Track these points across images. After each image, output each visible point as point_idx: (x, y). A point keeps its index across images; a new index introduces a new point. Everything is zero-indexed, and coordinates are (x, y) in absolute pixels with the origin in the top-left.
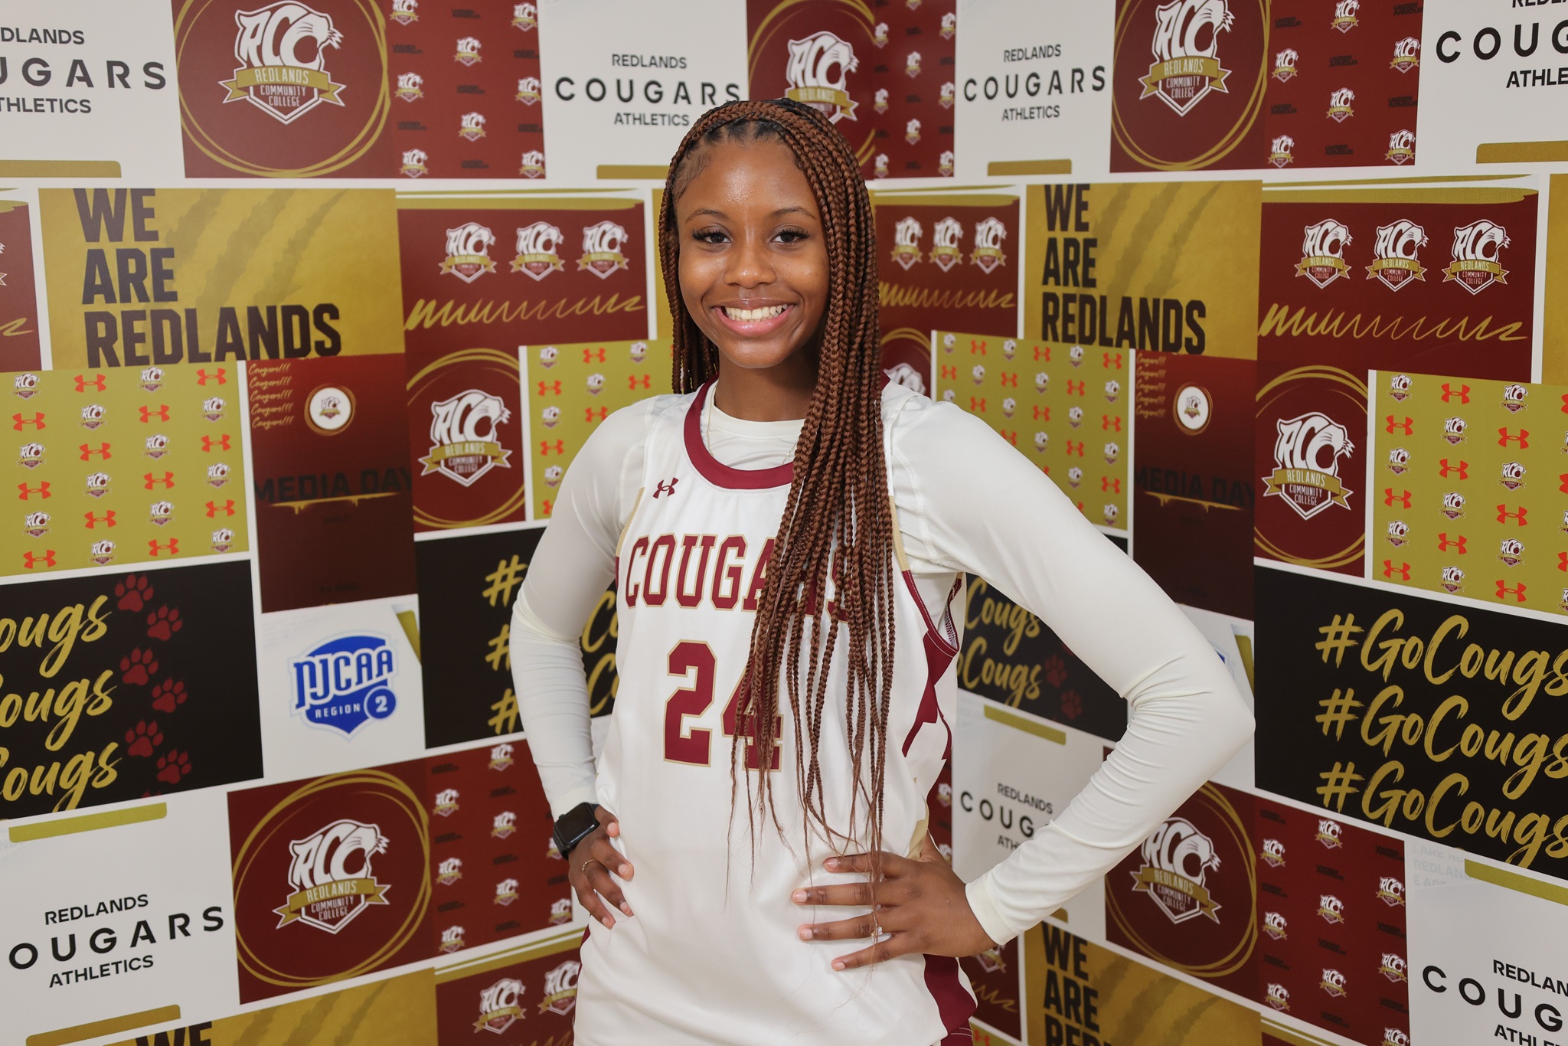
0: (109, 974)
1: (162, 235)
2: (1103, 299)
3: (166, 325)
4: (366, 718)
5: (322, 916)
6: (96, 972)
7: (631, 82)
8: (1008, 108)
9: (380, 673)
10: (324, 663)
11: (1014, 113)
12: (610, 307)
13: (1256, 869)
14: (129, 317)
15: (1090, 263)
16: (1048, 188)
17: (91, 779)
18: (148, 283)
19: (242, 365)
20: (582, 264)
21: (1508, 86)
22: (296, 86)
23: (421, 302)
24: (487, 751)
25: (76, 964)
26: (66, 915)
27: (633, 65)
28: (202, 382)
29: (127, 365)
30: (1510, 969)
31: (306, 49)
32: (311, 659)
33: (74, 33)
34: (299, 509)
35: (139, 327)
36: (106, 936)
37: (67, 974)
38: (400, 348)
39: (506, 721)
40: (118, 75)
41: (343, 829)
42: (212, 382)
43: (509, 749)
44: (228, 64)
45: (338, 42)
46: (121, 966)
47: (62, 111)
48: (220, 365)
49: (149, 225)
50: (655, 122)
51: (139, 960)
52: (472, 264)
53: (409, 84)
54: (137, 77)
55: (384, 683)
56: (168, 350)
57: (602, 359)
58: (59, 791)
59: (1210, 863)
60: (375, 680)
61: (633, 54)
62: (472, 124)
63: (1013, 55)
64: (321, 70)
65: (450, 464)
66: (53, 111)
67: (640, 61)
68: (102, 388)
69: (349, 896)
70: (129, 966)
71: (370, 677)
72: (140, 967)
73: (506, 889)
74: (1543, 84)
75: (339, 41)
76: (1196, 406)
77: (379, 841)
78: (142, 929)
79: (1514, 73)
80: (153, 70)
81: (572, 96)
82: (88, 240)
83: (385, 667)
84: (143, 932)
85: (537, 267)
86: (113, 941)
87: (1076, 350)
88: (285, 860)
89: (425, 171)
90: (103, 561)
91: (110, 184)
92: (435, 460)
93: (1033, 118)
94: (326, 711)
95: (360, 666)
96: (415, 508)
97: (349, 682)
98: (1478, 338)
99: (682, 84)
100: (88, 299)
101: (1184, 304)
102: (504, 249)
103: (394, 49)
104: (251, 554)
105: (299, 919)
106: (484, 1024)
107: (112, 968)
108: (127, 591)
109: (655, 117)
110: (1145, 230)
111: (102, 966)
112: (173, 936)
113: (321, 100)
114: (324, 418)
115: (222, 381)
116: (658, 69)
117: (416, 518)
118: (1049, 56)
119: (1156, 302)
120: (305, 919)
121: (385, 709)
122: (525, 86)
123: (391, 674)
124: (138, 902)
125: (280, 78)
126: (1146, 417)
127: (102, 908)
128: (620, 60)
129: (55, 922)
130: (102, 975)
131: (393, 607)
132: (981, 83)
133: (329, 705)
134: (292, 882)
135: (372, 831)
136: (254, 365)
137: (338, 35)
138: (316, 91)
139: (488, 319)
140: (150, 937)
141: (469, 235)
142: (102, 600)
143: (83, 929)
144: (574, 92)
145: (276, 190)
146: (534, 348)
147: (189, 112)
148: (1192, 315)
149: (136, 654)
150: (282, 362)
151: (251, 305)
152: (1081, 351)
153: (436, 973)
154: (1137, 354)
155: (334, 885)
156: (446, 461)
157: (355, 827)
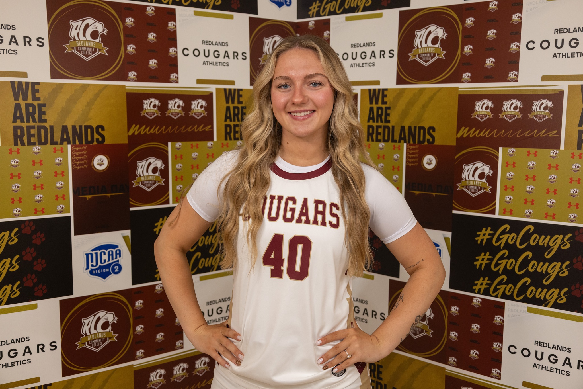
0: (14, 366)
1: (42, 99)
2: (393, 127)
3: (43, 131)
4: (111, 274)
5: (93, 345)
6: (10, 365)
7: (209, 51)
8: (352, 63)
9: (116, 258)
10: (96, 254)
11: (355, 65)
12: (201, 129)
13: (448, 317)
14: (29, 128)
15: (387, 115)
16: (370, 90)
17: (10, 295)
18: (37, 116)
19: (69, 146)
20: (191, 114)
21: (553, 58)
22: (91, 47)
23: (134, 126)
24: (154, 286)
25: (3, 361)
27: (209, 44)
28: (55, 152)
29: (28, 145)
30: (541, 343)
31: (95, 35)
32: (91, 252)
33: (12, 26)
34: (89, 198)
35: (32, 131)
36: (14, 352)
38: (126, 142)
40: (27, 41)
41: (101, 314)
42: (58, 152)
43: (162, 286)
44: (67, 39)
45: (106, 33)
46: (19, 363)
47: (7, 53)
48: (62, 146)
49: (37, 95)
50: (217, 65)
51: (25, 360)
52: (152, 112)
53: (131, 48)
55: (118, 261)
56: (43, 140)
57: (198, 147)
59: (430, 316)
60: (114, 260)
61: (210, 40)
62: (153, 63)
63: (355, 46)
64: (100, 42)
65: (143, 183)
66: (4, 53)
67: (212, 43)
68: (18, 153)
69: (103, 338)
70: (22, 363)
71: (113, 259)
72: (26, 363)
73: (160, 336)
74: (566, 57)
76: (431, 161)
77: (114, 318)
79: (555, 54)
80: (40, 40)
81: (188, 55)
82: (15, 100)
83: (118, 256)
84: (27, 350)
85: (175, 114)
86: (16, 354)
87: (381, 145)
88: (81, 325)
89: (136, 79)
90: (17, 216)
91: (23, 80)
92: (138, 182)
93: (364, 66)
94: (96, 271)
95: (109, 255)
96: (130, 199)
97: (105, 261)
98: (541, 136)
99: (226, 52)
100: (14, 121)
101: (427, 128)
102: (163, 107)
103: (126, 36)
104: (71, 214)
105: (85, 346)
106: (151, 385)
107: (16, 363)
108: (26, 226)
109: (217, 63)
110: (411, 103)
111: (12, 363)
112: (38, 352)
113: (100, 53)
114: (98, 166)
115: (62, 152)
116: (218, 46)
117: (130, 202)
118: (370, 46)
119: (415, 127)
120: (87, 346)
121: (118, 271)
122: (172, 51)
123: (120, 258)
124: (26, 340)
125: (85, 44)
126: (410, 166)
127: (13, 342)
128: (205, 42)
130: (12, 366)
131: (122, 234)
132: (341, 55)
133: (97, 269)
134: (83, 333)
135: (112, 314)
136: (74, 146)
137: (106, 30)
138: (98, 49)
139: (157, 132)
140: (30, 352)
141: (151, 102)
142: (16, 229)
143: (6, 349)
144: (189, 53)
145: (83, 84)
146: (174, 143)
147: (52, 56)
148: (430, 131)
149: (28, 249)
150: (84, 145)
151: (73, 125)
152: (384, 144)
153: (134, 367)
154: (407, 145)
155: (98, 334)
156: (142, 182)
157: (106, 313)
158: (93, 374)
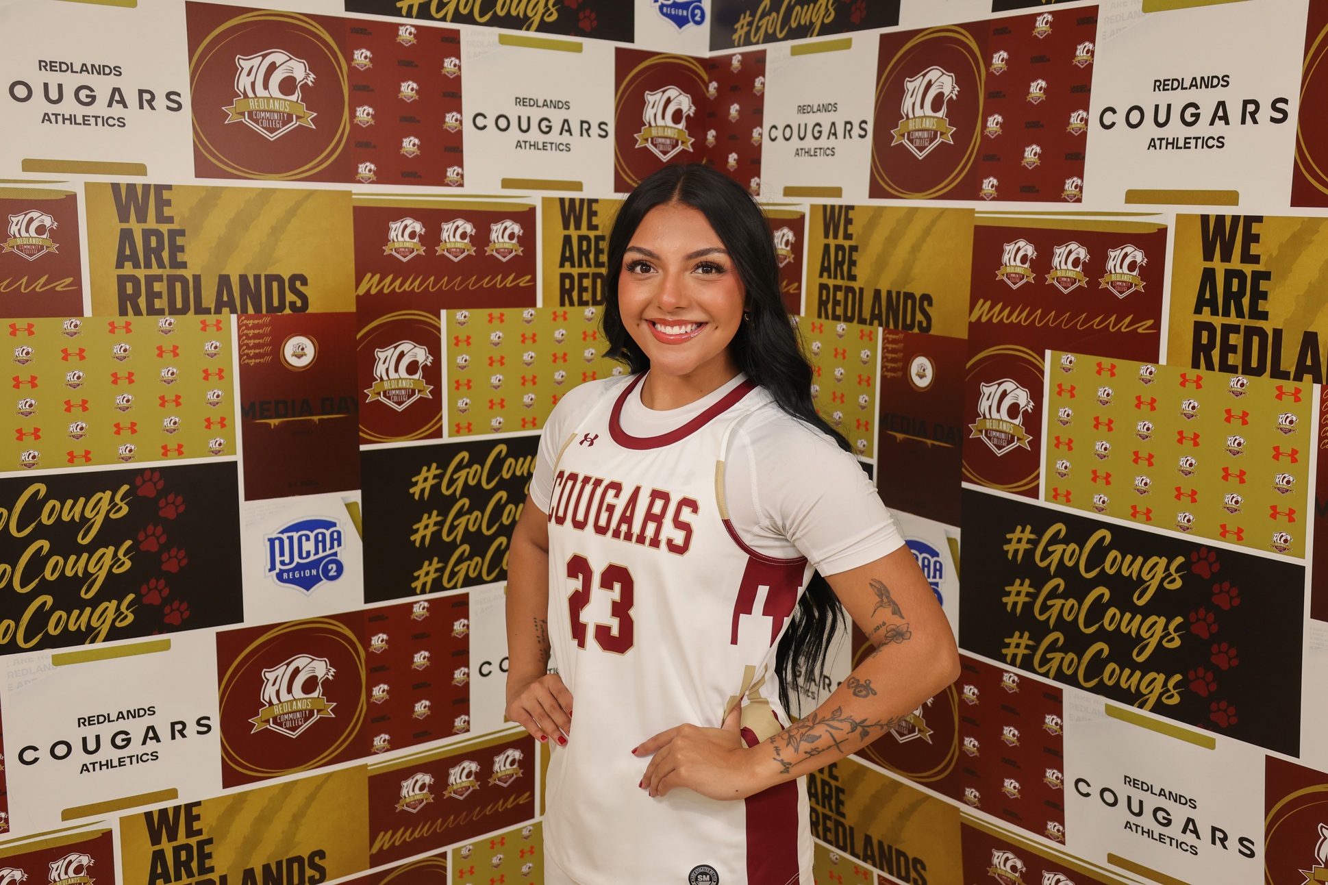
0: (125, 765)
1: (176, 219)
2: (861, 290)
3: (178, 286)
4: (322, 580)
5: (285, 725)
6: (115, 763)
7: (529, 118)
8: (799, 147)
9: (332, 547)
10: (291, 538)
11: (803, 151)
12: (509, 282)
13: (958, 706)
14: (150, 280)
15: (853, 263)
16: (825, 207)
17: (114, 621)
18: (165, 255)
19: (234, 317)
20: (489, 251)
21: (1149, 149)
22: (280, 112)
23: (369, 275)
24: (411, 605)
25: (100, 757)
26: (94, 720)
27: (530, 106)
28: (204, 329)
29: (147, 315)
30: (1136, 781)
31: (288, 85)
32: (280, 535)
33: (114, 68)
34: (275, 424)
35: (157, 287)
36: (124, 736)
37: (94, 764)
38: (352, 308)
39: (424, 584)
40: (146, 100)
41: (301, 661)
42: (211, 330)
43: (426, 604)
44: (230, 94)
45: (311, 81)
46: (134, 759)
47: (103, 125)
48: (218, 317)
49: (167, 212)
50: (545, 148)
51: (147, 754)
52: (408, 248)
53: (364, 114)
54: (161, 102)
55: (335, 554)
56: (179, 305)
57: (502, 321)
58: (90, 629)
60: (328, 552)
61: (531, 97)
62: (410, 145)
63: (804, 109)
64: (299, 101)
65: (388, 395)
66: (97, 125)
67: (536, 103)
68: (129, 331)
69: (305, 710)
70: (140, 759)
71: (324, 550)
72: (148, 760)
73: (421, 708)
74: (1173, 148)
75: (313, 80)
76: (924, 370)
77: (329, 670)
78: (151, 732)
79: (1153, 139)
80: (172, 97)
81: (485, 127)
82: (121, 222)
83: (336, 543)
84: (151, 734)
85: (456, 252)
86: (128, 741)
87: (841, 326)
88: (259, 683)
89: (375, 179)
90: (127, 459)
91: (138, 180)
92: (376, 391)
93: (816, 156)
94: (291, 574)
95: (317, 542)
96: (360, 426)
97: (308, 553)
98: (1123, 330)
99: (566, 121)
100: (120, 265)
101: (918, 297)
102: (431, 238)
103: (354, 88)
104: (238, 457)
105: (268, 726)
106: (403, 805)
107: (128, 760)
108: (144, 482)
109: (545, 144)
110: (892, 241)
111: (119, 759)
112: (173, 737)
113: (298, 124)
114: (294, 358)
115: (219, 329)
116: (549, 109)
117: (361, 434)
118: (829, 111)
119: (898, 293)
120: (272, 726)
121: (335, 574)
122: (450, 119)
123: (340, 548)
124: (148, 712)
125: (268, 106)
126: (889, 377)
127: (120, 716)
128: (521, 101)
129: (85, 725)
130: (120, 765)
131: (343, 498)
132: (781, 128)
133: (293, 570)
134: (263, 699)
135: (324, 662)
136: (244, 317)
137: (312, 76)
138: (294, 117)
139: (418, 289)
140: (156, 738)
141: (406, 227)
142: (125, 488)
143: (106, 731)
144: (486, 124)
145: (263, 189)
146: (452, 311)
147: (199, 130)
148: (923, 304)
149: (150, 529)
150: (264, 316)
151: (242, 273)
152: (844, 327)
153: (369, 768)
154: (884, 331)
155: (294, 702)
156: (385, 392)
157: (311, 660)
158: (286, 783)
